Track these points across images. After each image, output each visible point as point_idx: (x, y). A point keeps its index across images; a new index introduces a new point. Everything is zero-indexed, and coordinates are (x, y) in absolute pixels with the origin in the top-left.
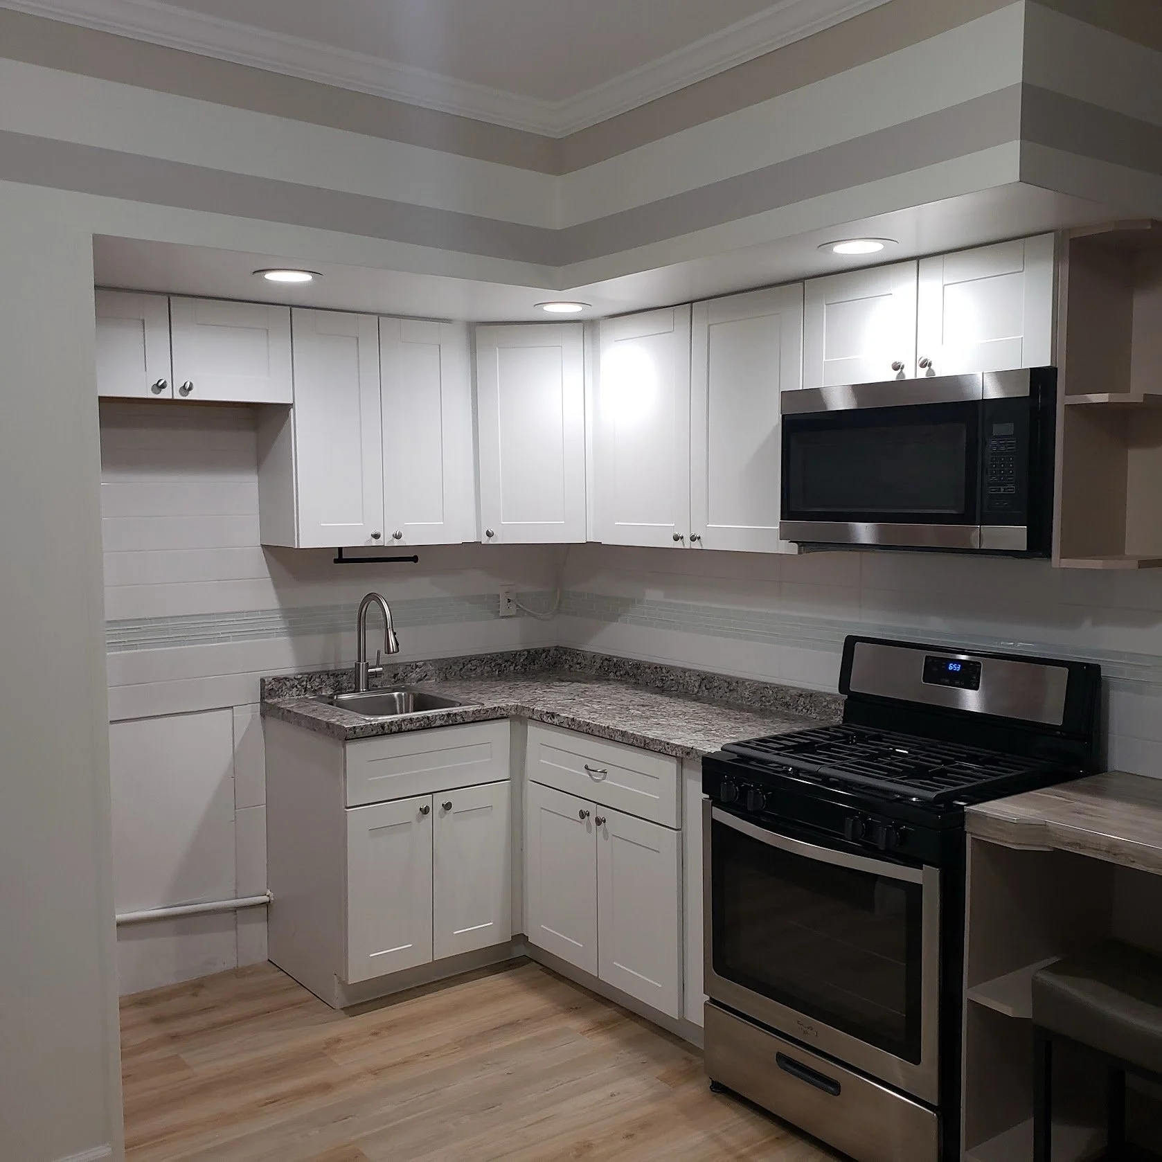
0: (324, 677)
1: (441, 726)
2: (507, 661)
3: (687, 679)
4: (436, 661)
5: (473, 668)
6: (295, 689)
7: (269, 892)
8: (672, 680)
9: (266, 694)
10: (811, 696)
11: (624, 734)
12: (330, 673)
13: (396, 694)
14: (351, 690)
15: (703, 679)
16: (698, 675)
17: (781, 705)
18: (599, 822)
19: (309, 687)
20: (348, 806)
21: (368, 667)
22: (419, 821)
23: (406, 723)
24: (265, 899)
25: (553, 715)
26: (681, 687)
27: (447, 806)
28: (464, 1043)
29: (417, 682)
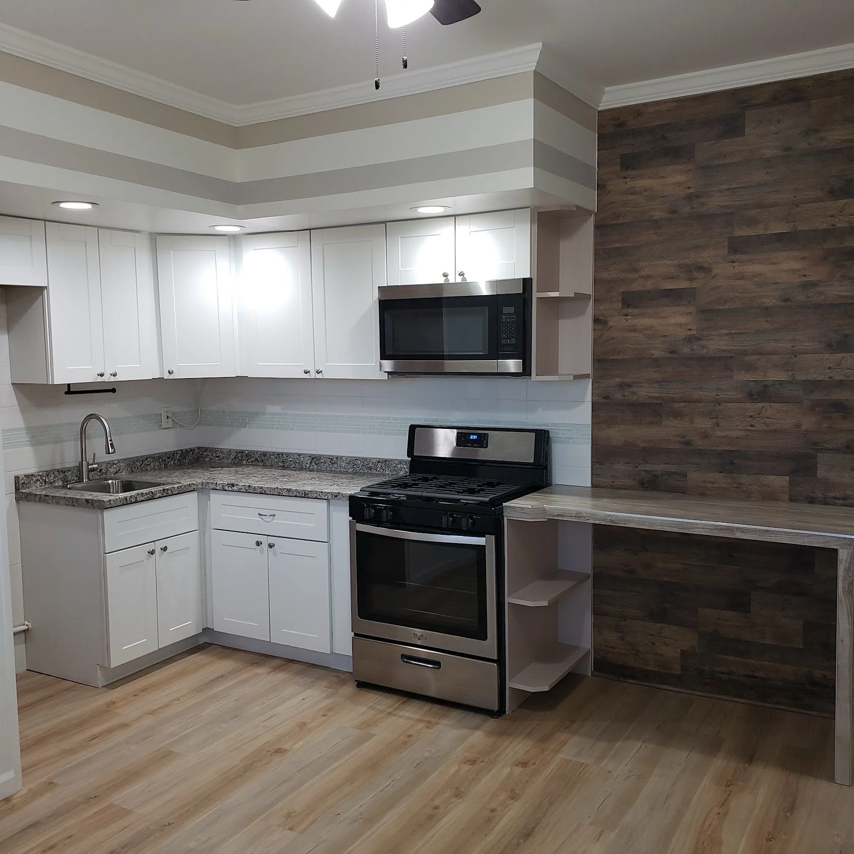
0: (57, 473)
1: (160, 497)
2: (169, 458)
3: (301, 459)
4: (125, 460)
5: (148, 463)
6: (38, 483)
7: (26, 623)
8: (291, 461)
9: (21, 486)
10: (385, 462)
11: (289, 490)
12: (60, 471)
13: (110, 481)
14: (73, 481)
15: (313, 459)
16: (310, 457)
17: (367, 469)
18: (271, 546)
19: (47, 480)
20: (107, 552)
21: (88, 464)
22: (148, 560)
23: (139, 496)
24: (25, 627)
25: (233, 485)
26: (297, 465)
27: (165, 549)
28: (199, 690)
29: (115, 474)
